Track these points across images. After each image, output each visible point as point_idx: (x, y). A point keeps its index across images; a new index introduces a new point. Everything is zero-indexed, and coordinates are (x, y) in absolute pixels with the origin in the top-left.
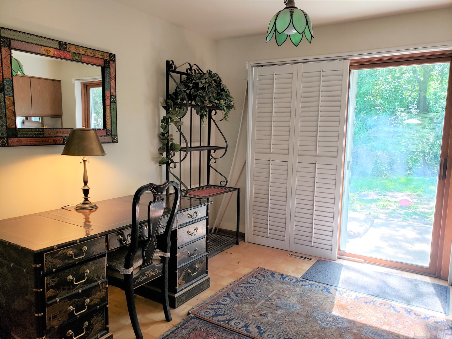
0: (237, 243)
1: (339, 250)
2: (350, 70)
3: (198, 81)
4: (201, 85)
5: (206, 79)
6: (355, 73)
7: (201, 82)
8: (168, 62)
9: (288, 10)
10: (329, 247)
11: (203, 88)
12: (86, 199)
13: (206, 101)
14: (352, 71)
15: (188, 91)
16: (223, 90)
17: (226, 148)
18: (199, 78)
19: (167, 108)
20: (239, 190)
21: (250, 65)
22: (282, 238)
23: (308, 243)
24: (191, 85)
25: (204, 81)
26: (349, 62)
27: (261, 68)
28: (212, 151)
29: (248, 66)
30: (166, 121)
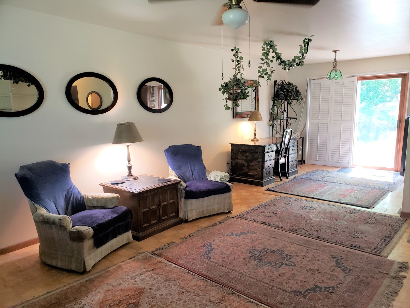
0: (302, 164)
1: (352, 164)
2: (357, 81)
3: (288, 89)
4: (289, 91)
5: (291, 87)
6: (360, 82)
7: (289, 89)
8: (275, 81)
9: (334, 70)
10: (348, 162)
11: (290, 92)
12: (255, 137)
13: (292, 97)
14: (358, 81)
15: (284, 93)
16: (298, 92)
17: (297, 118)
18: (288, 87)
19: (274, 101)
20: (303, 138)
21: (309, 79)
22: (325, 160)
23: (338, 161)
24: (285, 91)
25: (290, 89)
26: (357, 77)
27: (314, 80)
28: (289, 120)
29: (308, 79)
30: (273, 106)
